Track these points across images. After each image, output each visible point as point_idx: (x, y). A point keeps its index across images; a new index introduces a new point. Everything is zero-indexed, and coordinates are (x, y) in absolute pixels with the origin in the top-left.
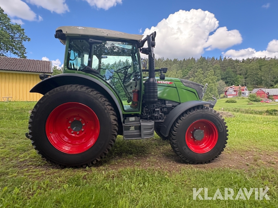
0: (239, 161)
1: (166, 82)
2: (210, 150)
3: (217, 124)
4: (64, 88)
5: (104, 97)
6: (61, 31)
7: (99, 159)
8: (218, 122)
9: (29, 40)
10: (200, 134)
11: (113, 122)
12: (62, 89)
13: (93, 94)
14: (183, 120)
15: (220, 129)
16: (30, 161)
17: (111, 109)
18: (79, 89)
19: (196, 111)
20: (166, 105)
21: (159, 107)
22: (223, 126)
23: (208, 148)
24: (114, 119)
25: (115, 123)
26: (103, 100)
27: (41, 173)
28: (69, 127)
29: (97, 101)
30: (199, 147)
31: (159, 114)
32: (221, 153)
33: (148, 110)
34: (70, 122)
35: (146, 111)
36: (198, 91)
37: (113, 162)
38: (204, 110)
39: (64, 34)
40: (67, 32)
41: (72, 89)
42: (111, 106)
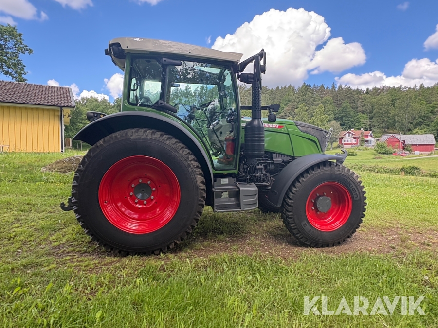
0: (379, 243)
1: (273, 125)
2: (341, 226)
3: (351, 189)
4: (126, 134)
5: (186, 148)
6: (118, 45)
7: (178, 240)
8: (353, 185)
9: (30, 53)
10: (325, 204)
11: (200, 186)
12: (124, 135)
13: (171, 143)
14: (303, 183)
15: (355, 196)
16: (69, 246)
17: (197, 167)
18: (150, 135)
19: (323, 169)
20: (273, 161)
21: (263, 163)
22: (360, 191)
23: (338, 222)
24: (201, 181)
25: (204, 187)
26: (185, 153)
27: (92, 262)
28: (131, 194)
29: (176, 154)
30: (325, 222)
31: (262, 173)
32: (356, 231)
33: (247, 168)
34: (133, 186)
35: (244, 168)
36: (320, 139)
37: (198, 245)
38: (333, 168)
39: (123, 50)
40: (127, 47)
41: (138, 135)
42: (196, 161)
